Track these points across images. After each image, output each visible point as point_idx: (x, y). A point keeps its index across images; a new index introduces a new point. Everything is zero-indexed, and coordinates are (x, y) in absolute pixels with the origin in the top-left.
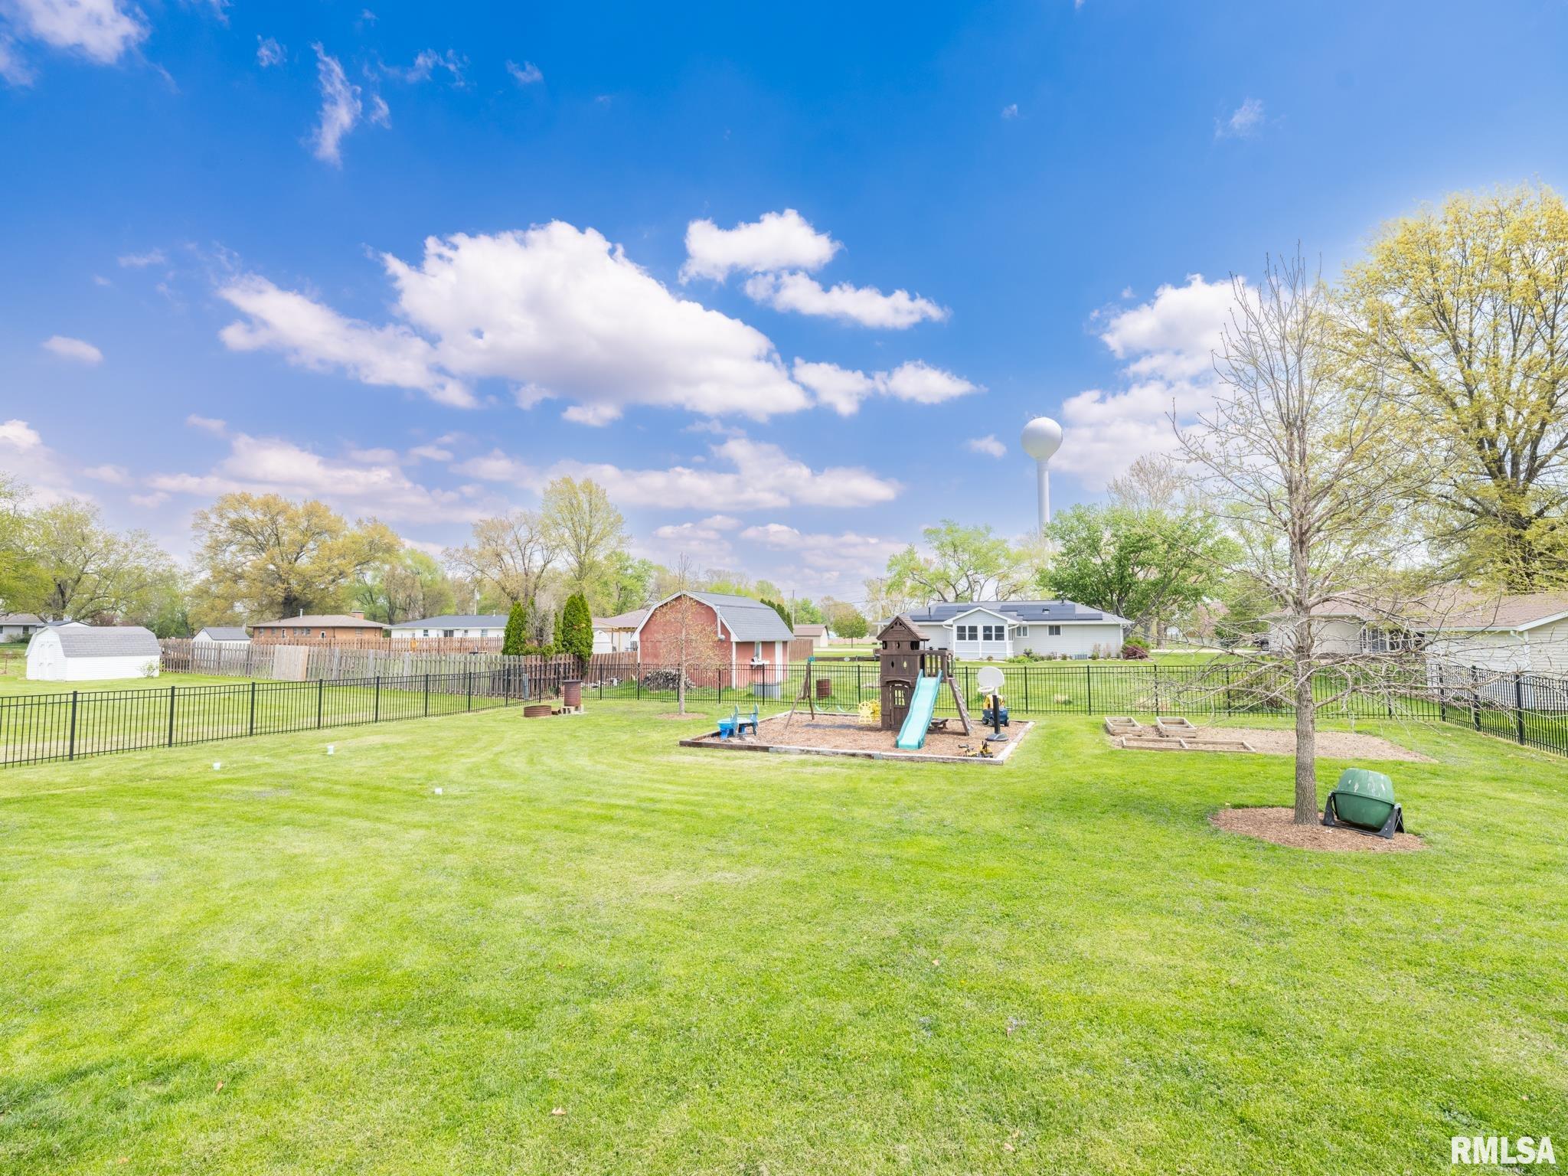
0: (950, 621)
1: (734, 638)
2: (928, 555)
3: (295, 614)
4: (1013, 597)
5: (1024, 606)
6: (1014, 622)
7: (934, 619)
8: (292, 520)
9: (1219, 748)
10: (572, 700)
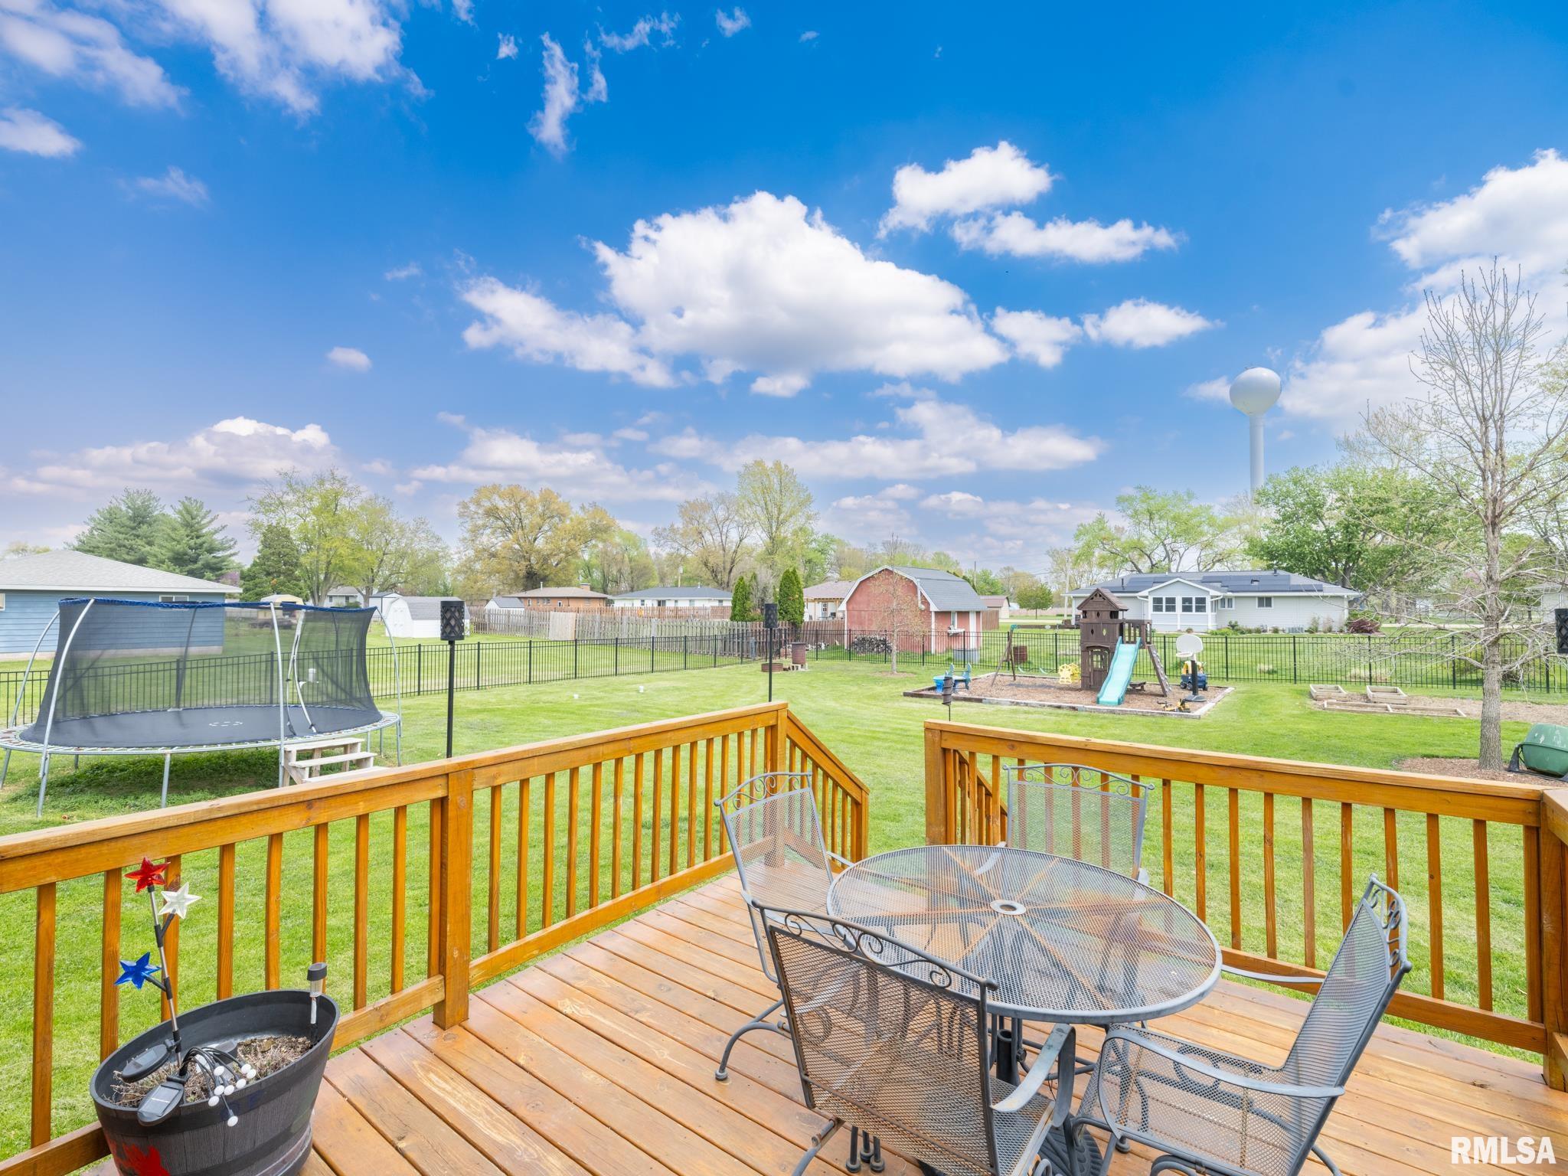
0: (1145, 593)
1: (933, 608)
2: (1118, 521)
3: (535, 586)
4: (1218, 567)
5: (1230, 577)
6: (1218, 594)
7: (1129, 589)
8: (532, 506)
9: (1426, 713)
10: (799, 659)
